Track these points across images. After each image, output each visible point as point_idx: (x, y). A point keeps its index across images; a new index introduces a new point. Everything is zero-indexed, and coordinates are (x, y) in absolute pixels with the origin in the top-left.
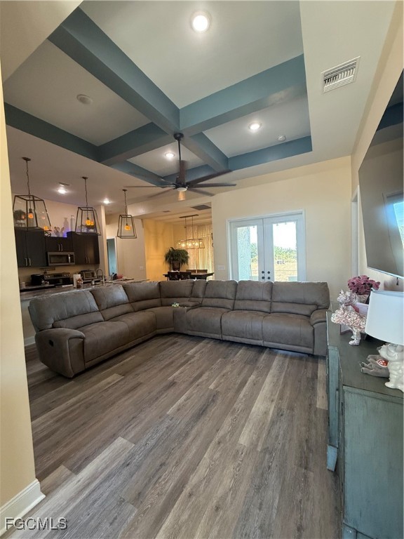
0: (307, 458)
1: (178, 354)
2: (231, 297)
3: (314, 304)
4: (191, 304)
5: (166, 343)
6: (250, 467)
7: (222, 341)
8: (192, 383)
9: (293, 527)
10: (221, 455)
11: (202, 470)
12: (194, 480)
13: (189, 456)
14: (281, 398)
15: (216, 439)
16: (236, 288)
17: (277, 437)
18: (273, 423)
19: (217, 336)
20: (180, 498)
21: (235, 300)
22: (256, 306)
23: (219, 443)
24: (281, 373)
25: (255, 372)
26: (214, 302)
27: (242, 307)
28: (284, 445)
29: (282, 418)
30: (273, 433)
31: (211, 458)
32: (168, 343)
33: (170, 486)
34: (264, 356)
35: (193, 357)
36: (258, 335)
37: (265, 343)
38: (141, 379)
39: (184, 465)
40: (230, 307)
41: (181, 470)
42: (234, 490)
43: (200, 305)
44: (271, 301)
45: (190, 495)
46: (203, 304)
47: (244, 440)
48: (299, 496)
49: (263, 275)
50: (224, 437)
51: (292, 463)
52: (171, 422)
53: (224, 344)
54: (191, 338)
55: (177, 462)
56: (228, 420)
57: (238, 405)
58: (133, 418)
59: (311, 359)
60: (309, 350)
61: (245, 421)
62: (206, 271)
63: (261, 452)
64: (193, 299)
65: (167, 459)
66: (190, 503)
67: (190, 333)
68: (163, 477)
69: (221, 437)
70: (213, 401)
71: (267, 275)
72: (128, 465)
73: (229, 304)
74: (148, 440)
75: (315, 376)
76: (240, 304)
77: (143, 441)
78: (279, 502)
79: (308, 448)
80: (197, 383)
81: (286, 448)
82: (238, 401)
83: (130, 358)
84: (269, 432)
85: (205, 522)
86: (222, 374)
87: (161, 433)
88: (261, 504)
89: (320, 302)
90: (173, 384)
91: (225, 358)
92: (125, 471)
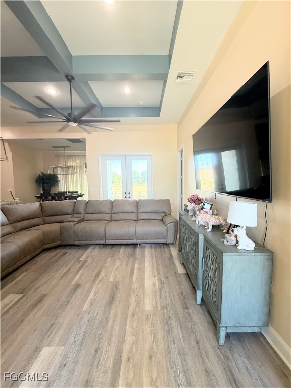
0: (185, 303)
1: (72, 262)
2: (108, 212)
3: (164, 212)
4: (76, 220)
5: (56, 255)
6: (159, 322)
7: (105, 245)
8: (94, 281)
9: (193, 343)
10: (137, 323)
11: (129, 338)
12: (126, 348)
13: (116, 333)
14: (159, 274)
15: (130, 314)
16: (112, 205)
17: (166, 297)
18: (160, 290)
19: (102, 242)
20: (122, 366)
21: (112, 213)
22: (127, 216)
23: (133, 315)
24: (152, 258)
25: (137, 261)
26: (95, 216)
27: (118, 218)
28: (172, 301)
29: (164, 285)
30: (163, 296)
31: (132, 327)
32: (58, 256)
33: (110, 362)
34: (138, 250)
35: (86, 261)
36: (133, 237)
37: (137, 241)
38: (43, 290)
39: (114, 342)
40: (109, 219)
41: (114, 346)
42: (155, 340)
43: (83, 220)
44: (138, 213)
45: (129, 359)
46: (86, 218)
47: (148, 306)
48: (190, 325)
49: (125, 195)
50: (134, 310)
51: (180, 310)
52: (89, 316)
53: (107, 247)
54: (79, 247)
55: (108, 342)
56: (133, 299)
57: (135, 286)
58: (51, 326)
59: (165, 246)
60: (164, 241)
61: (144, 295)
62: (77, 192)
63: (161, 310)
64: (75, 215)
65: (99, 344)
66: (131, 365)
67: (77, 243)
68: (101, 359)
69: (133, 311)
70: (117, 289)
71: (128, 195)
72: (65, 365)
73: (107, 217)
74: (75, 337)
75: (171, 256)
76: (115, 216)
77: (71, 340)
78: (182, 334)
79: (184, 297)
80: (98, 280)
81: (173, 301)
82: (134, 283)
83: (22, 276)
84: (161, 296)
85: (146, 370)
86: (115, 268)
87: (85, 327)
88: (174, 340)
89: (166, 211)
90: (77, 286)
91: (112, 257)
92: (64, 372)
